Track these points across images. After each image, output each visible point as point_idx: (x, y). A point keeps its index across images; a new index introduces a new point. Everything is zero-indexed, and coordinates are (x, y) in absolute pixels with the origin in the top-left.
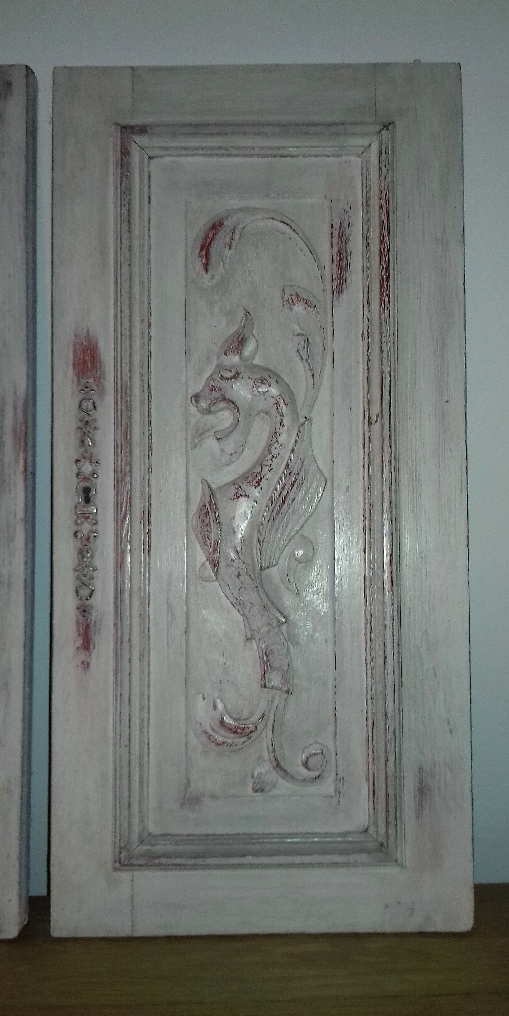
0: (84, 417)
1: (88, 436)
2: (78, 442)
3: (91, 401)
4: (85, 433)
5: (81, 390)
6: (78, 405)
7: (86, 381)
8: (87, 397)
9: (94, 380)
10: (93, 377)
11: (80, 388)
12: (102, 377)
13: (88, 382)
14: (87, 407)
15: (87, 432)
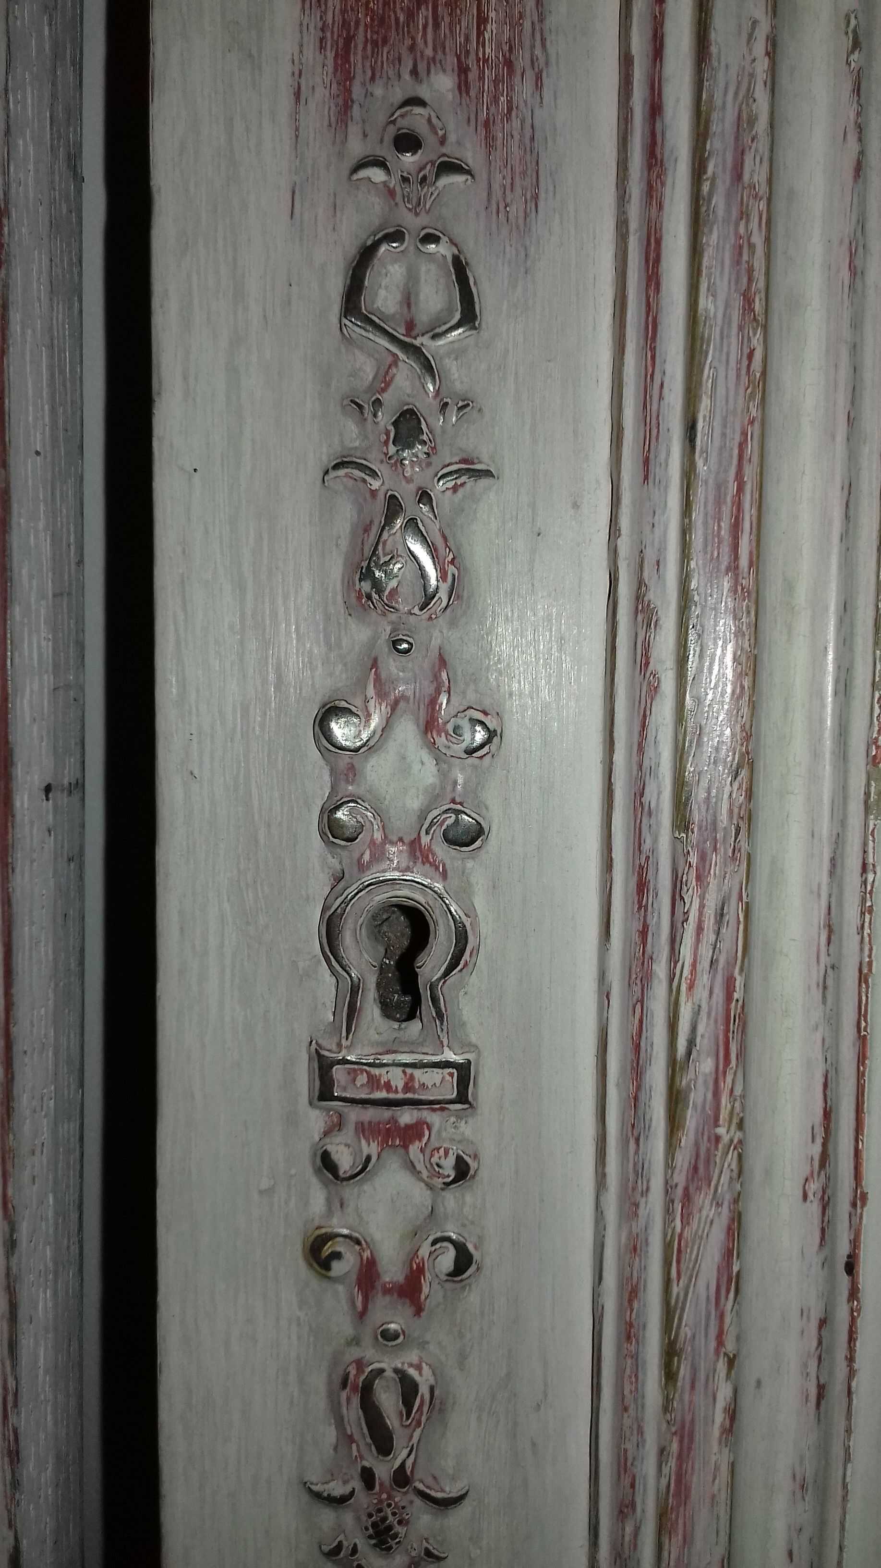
0: (384, 381)
1: (412, 524)
2: (336, 571)
3: (441, 250)
4: (393, 506)
5: (361, 165)
6: (336, 285)
7: (398, 94)
8: (412, 222)
9: (463, 86)
10: (451, 61)
11: (357, 148)
12: (522, 60)
13: (419, 102)
14: (408, 300)
15: (406, 493)
